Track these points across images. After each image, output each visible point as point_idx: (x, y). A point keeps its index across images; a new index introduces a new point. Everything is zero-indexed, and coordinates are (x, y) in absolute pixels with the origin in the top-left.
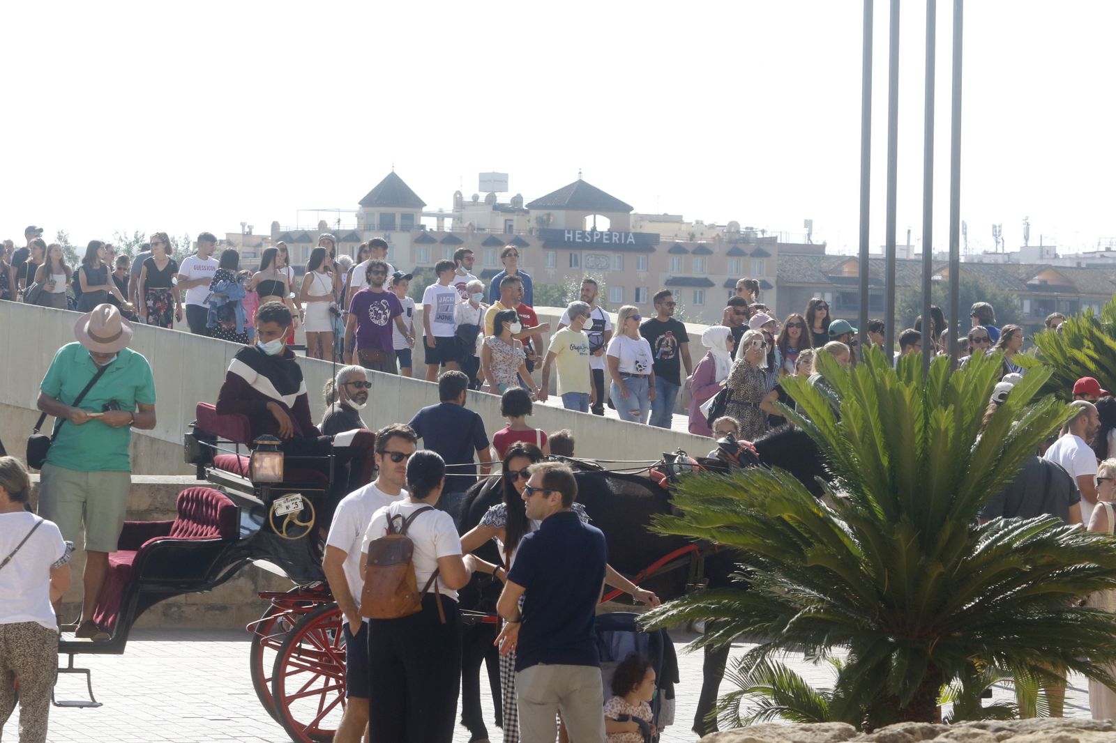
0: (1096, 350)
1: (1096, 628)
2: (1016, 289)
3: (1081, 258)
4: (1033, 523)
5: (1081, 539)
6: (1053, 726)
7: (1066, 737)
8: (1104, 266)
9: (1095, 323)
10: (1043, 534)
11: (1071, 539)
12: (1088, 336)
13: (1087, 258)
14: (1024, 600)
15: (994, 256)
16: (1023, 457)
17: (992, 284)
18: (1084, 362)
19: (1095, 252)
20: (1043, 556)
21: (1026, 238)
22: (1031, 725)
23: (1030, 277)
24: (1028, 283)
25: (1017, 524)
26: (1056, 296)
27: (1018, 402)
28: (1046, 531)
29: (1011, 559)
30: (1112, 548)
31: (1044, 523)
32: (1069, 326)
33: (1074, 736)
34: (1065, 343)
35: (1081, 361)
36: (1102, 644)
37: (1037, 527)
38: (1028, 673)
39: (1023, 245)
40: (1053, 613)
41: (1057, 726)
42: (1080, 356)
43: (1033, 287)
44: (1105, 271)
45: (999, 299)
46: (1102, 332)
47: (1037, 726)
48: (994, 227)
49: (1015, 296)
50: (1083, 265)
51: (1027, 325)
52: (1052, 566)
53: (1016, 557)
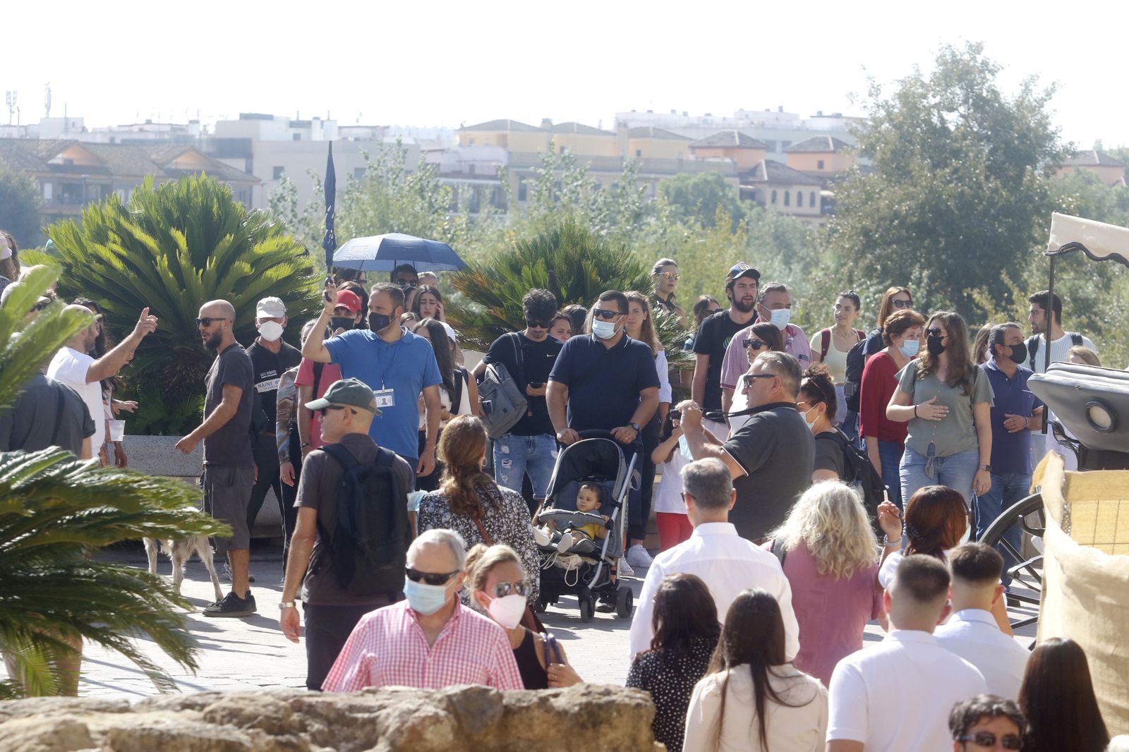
0: (124, 245)
1: (115, 586)
2: (35, 170)
3: (115, 132)
4: (38, 458)
5: (96, 478)
6: (56, 708)
7: (72, 721)
8: (143, 142)
9: (123, 211)
10: (50, 471)
11: (84, 477)
12: (114, 227)
13: (123, 132)
14: (25, 553)
15: (7, 129)
16: (24, 376)
17: (5, 163)
18: (109, 260)
19: (132, 126)
20: (49, 499)
21: (48, 107)
22: (30, 706)
23: (51, 156)
24: (50, 162)
25: (18, 459)
26: (84, 179)
27: (18, 309)
28: (53, 468)
29: (10, 501)
30: (134, 489)
31: (51, 458)
32: (91, 217)
33: (81, 720)
34: (85, 237)
35: (105, 259)
36: (121, 606)
37: (43, 462)
38: (31, 643)
39: (45, 116)
40: (63, 568)
41: (62, 707)
42: (104, 252)
43: (56, 168)
44: (144, 148)
45: (13, 181)
46: (131, 223)
47: (37, 708)
48: (8, 93)
49: (33, 178)
50: (118, 141)
51: (48, 214)
52: (60, 510)
53: (16, 500)
